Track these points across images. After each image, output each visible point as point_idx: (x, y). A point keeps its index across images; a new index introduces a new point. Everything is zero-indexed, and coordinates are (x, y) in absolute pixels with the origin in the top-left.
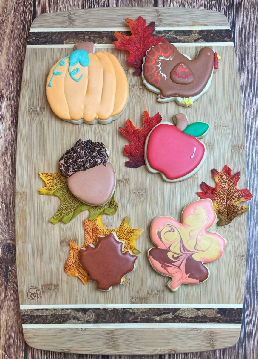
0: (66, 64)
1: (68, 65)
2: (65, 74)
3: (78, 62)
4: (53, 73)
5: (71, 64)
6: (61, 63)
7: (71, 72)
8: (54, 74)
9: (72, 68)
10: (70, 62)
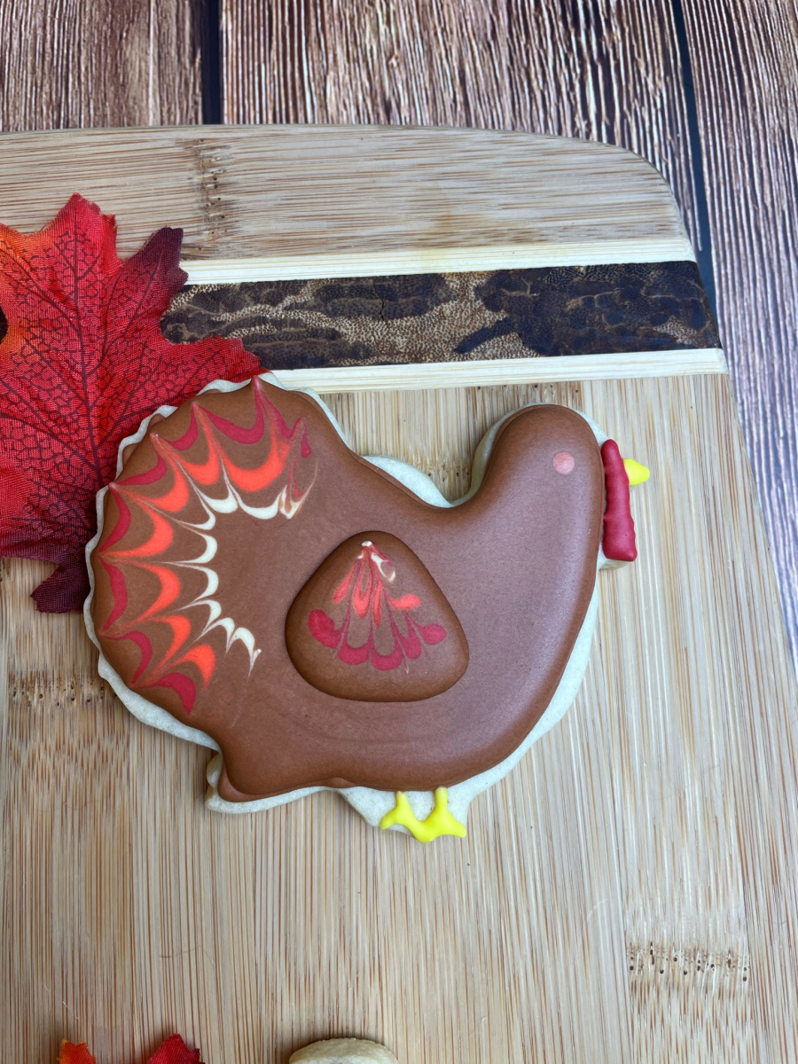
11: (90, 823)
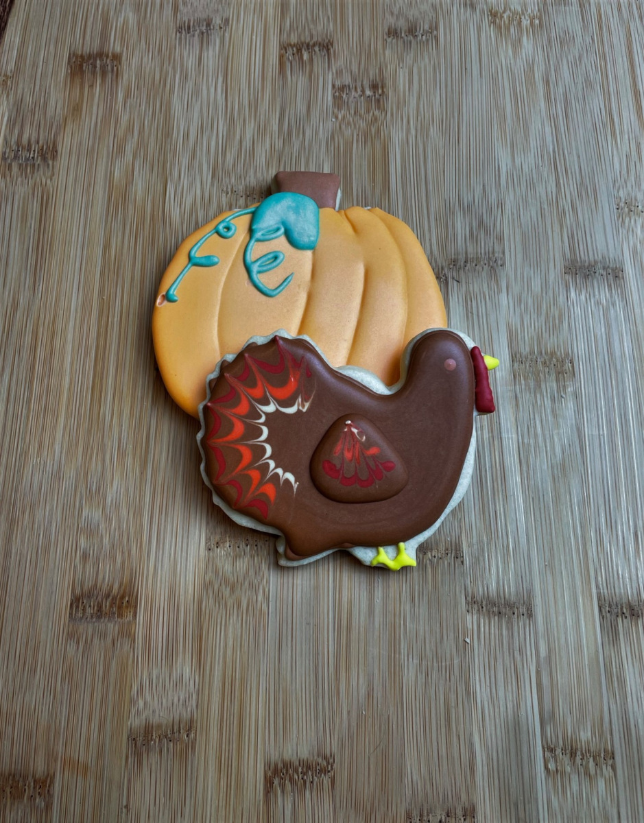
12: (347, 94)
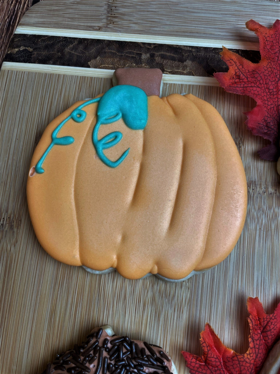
0: (89, 119)
1: (93, 121)
2: (82, 143)
3: (120, 115)
4: (52, 139)
5: (102, 120)
6: (75, 114)
7: (99, 138)
8: (55, 141)
9: (101, 131)
10: (99, 114)
11: (270, 238)
12: (253, 190)
